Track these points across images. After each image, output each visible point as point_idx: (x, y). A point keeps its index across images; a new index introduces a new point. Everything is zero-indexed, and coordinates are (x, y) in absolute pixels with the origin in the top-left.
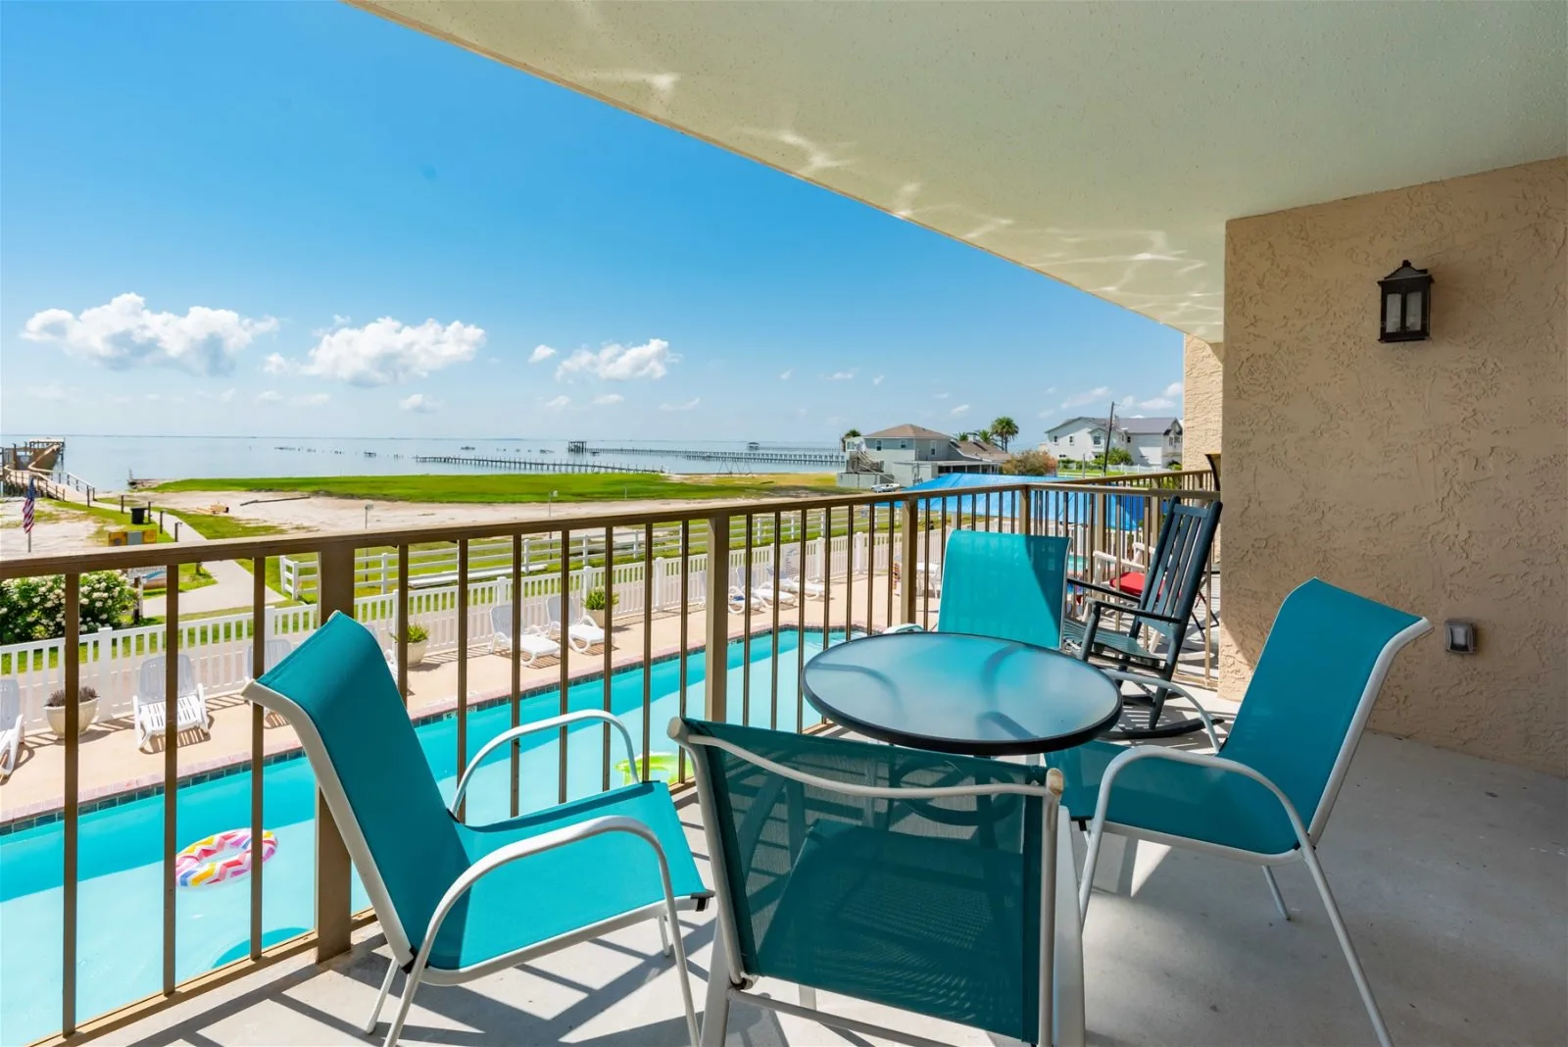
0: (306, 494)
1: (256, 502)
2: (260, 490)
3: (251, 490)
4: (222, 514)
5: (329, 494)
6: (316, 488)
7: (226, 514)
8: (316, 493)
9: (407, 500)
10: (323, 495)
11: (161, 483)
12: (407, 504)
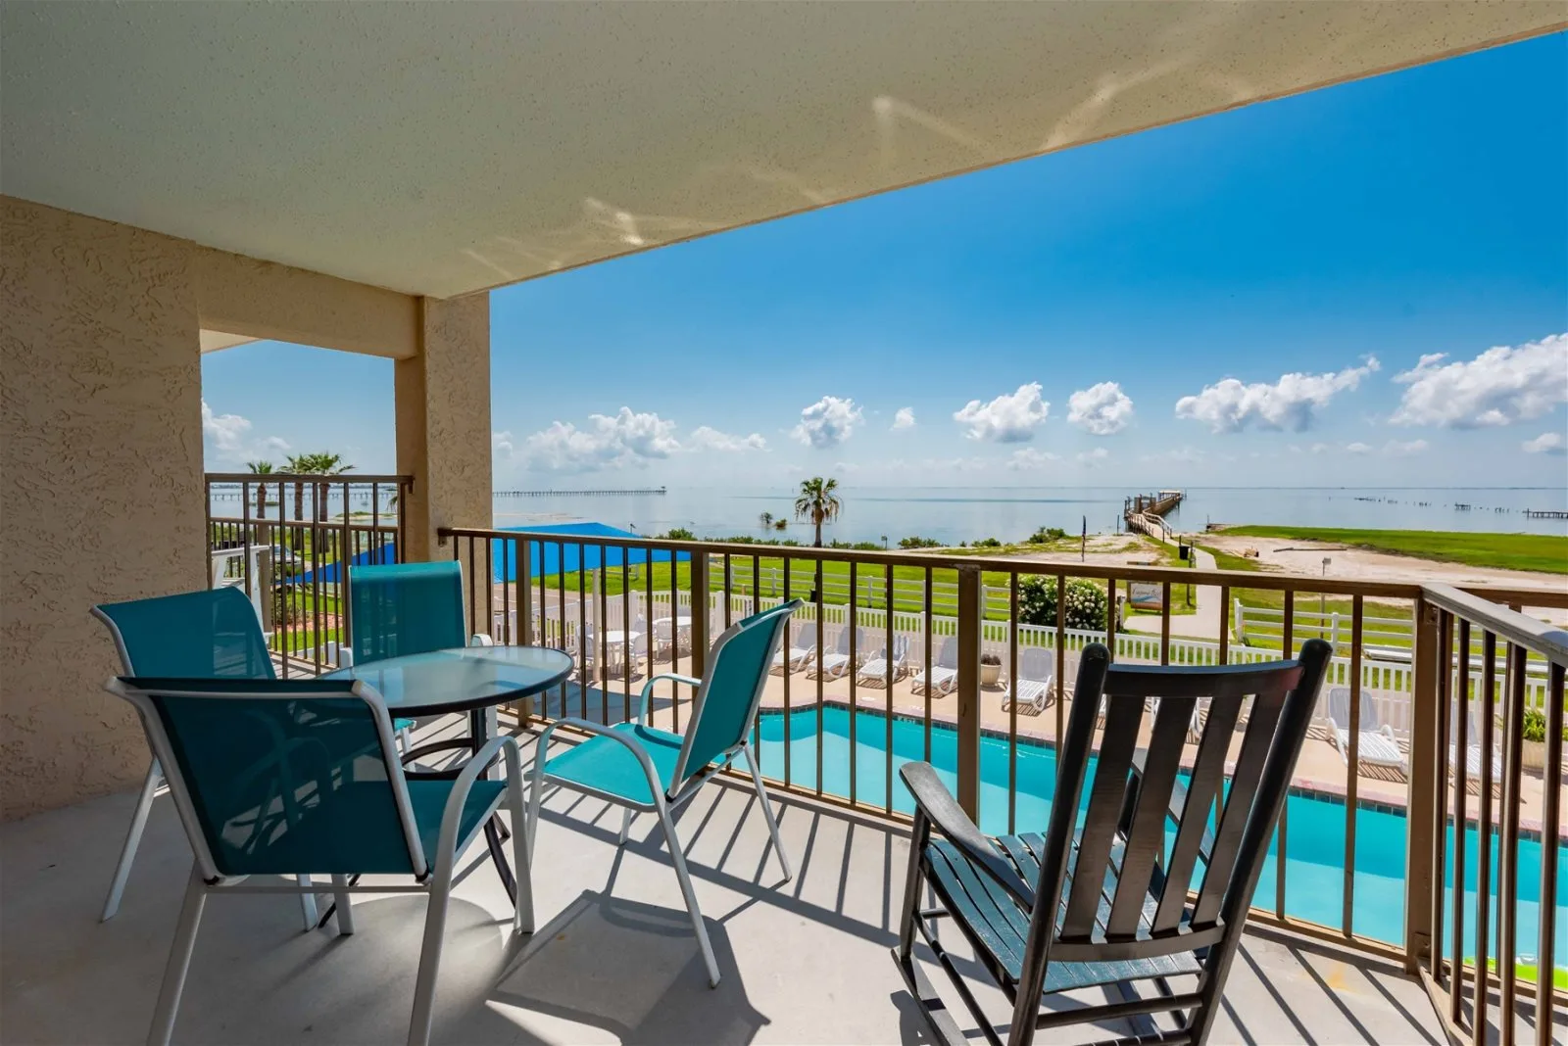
0: (1345, 546)
1: (1291, 549)
2: (1303, 539)
3: (1295, 539)
4: (1253, 558)
5: (1371, 548)
6: (1359, 541)
7: (1256, 559)
8: (1358, 546)
9: (1463, 562)
10: (1366, 549)
11: (1228, 527)
12: (1462, 566)
